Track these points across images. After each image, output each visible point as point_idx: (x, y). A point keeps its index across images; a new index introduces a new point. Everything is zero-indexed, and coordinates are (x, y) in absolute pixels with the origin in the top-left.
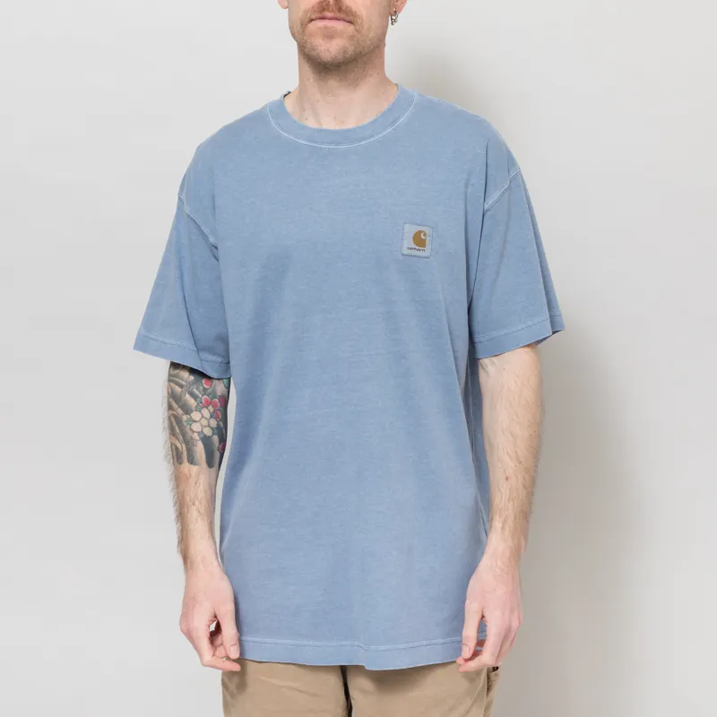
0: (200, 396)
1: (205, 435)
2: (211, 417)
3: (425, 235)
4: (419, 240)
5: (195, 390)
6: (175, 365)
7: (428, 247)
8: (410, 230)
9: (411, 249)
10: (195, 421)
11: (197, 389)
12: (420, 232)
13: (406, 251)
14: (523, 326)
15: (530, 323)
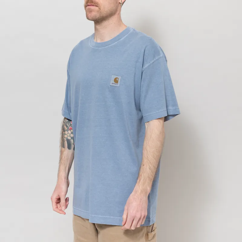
0: (69, 126)
1: (68, 139)
2: (71, 133)
3: (118, 79)
4: (116, 81)
5: (67, 125)
6: (65, 118)
7: (119, 83)
8: (114, 77)
9: (113, 84)
10: (65, 134)
11: (68, 124)
12: (117, 78)
13: (111, 84)
14: (155, 112)
15: (157, 112)
